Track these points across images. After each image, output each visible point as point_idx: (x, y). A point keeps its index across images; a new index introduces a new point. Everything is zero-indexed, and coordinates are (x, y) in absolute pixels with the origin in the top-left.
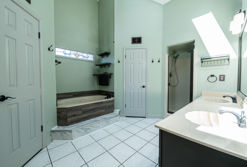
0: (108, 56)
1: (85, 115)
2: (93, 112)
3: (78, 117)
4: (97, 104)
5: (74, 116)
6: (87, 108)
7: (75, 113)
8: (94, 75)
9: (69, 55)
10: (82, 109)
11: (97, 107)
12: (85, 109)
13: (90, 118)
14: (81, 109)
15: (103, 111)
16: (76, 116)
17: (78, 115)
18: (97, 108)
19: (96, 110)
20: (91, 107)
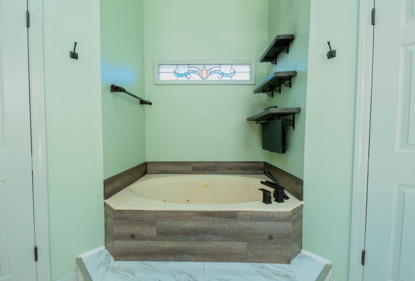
0: (288, 52)
1: (167, 245)
2: (197, 240)
3: (145, 243)
4: (210, 218)
5: (133, 237)
6: (173, 224)
7: (135, 230)
8: (248, 120)
9: (186, 76)
10: (156, 223)
11: (214, 226)
12: (166, 223)
13: (185, 256)
14: (153, 224)
15: (240, 246)
16: (139, 239)
17: (145, 239)
18: (214, 233)
19: (208, 236)
20: (190, 225)
